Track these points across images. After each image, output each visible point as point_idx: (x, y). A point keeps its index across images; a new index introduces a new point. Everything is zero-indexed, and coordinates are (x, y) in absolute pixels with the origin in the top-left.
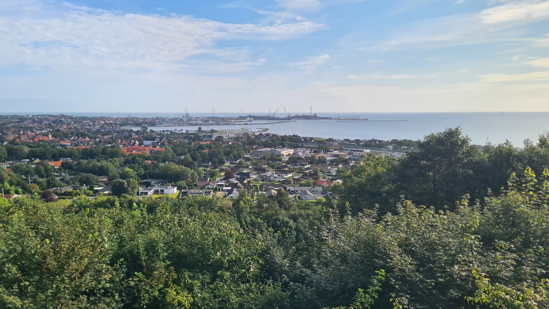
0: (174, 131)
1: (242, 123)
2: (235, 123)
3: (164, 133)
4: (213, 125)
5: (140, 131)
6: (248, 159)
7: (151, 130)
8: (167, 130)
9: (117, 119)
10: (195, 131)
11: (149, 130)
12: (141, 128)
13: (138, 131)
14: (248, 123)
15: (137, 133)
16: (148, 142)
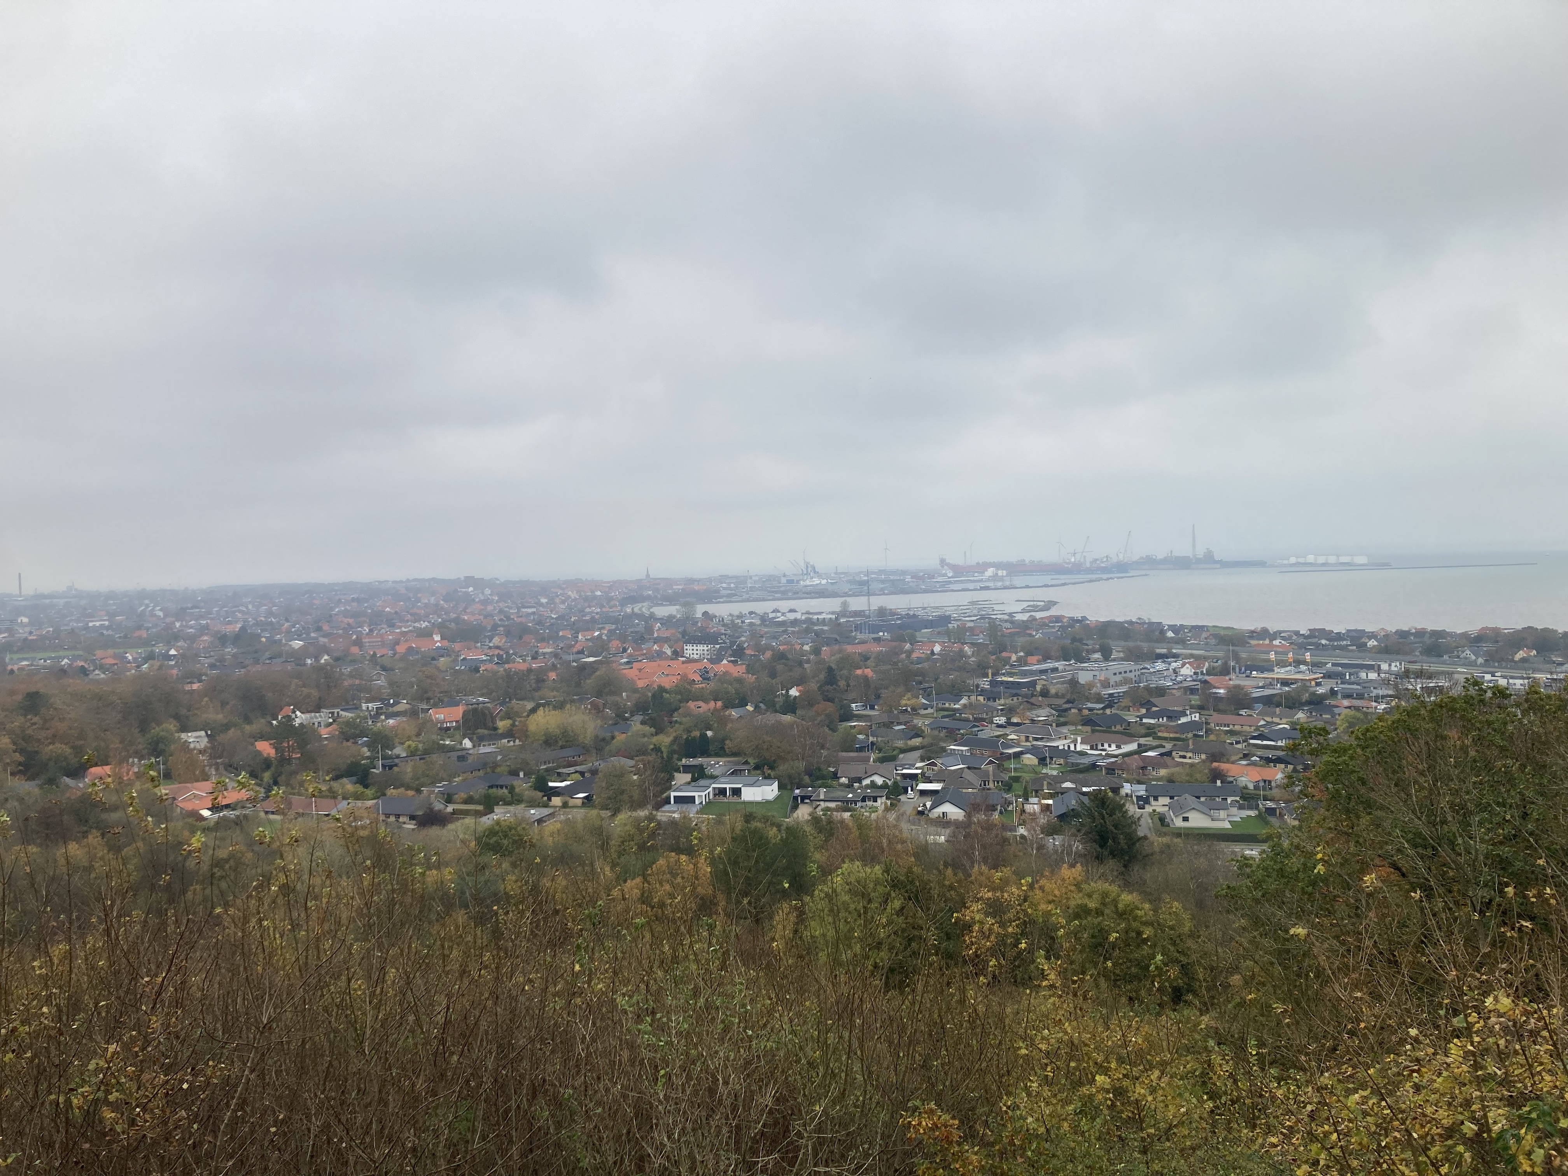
0: (771, 615)
1: (971, 586)
2: (952, 587)
3: (743, 622)
4: (884, 594)
5: (675, 617)
7: (705, 614)
8: (751, 613)
9: (614, 585)
10: (833, 613)
11: (699, 615)
12: (677, 607)
13: (671, 617)
14: (991, 584)
15: (667, 622)
16: (698, 648)
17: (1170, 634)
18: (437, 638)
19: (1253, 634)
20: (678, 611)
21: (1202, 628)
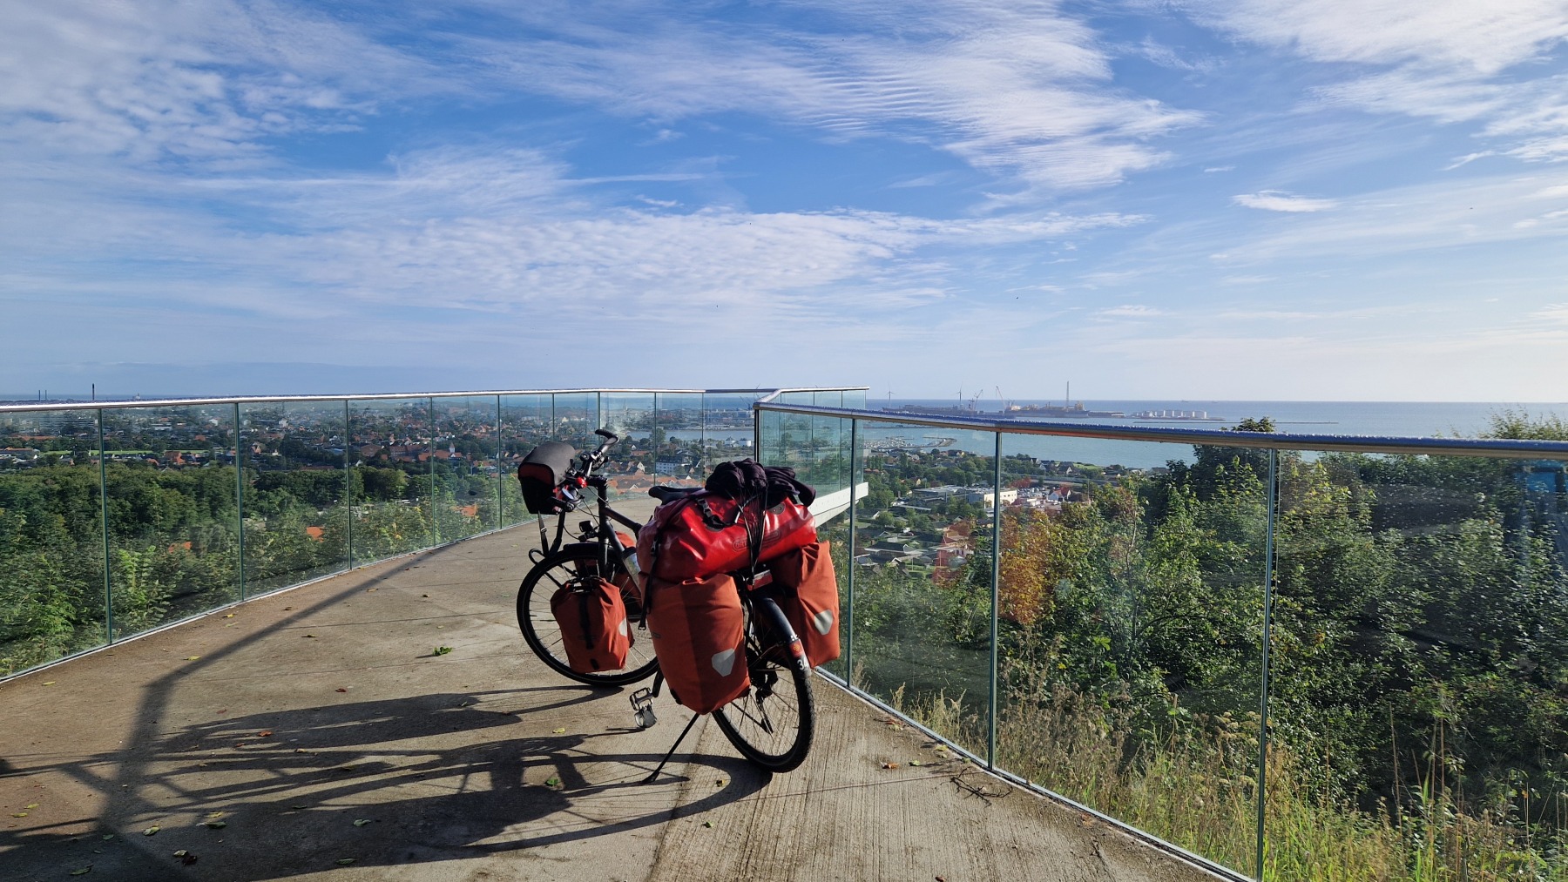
0: (726, 443)
3: (703, 447)
5: (647, 440)
6: (901, 512)
7: (672, 439)
11: (667, 440)
12: (650, 433)
13: (643, 441)
15: (642, 444)
16: (666, 466)
17: (1042, 467)
18: (452, 450)
19: (1107, 470)
20: (651, 436)
21: (1069, 464)
